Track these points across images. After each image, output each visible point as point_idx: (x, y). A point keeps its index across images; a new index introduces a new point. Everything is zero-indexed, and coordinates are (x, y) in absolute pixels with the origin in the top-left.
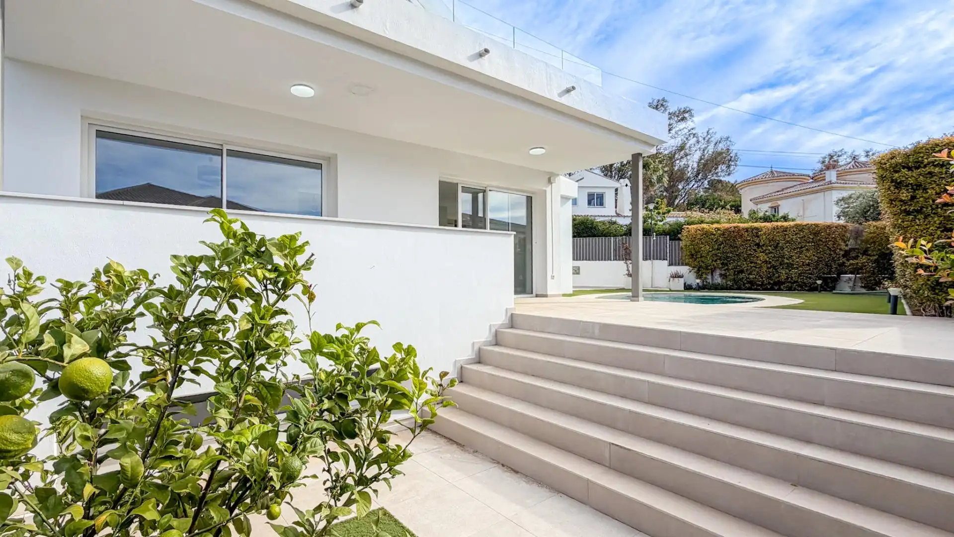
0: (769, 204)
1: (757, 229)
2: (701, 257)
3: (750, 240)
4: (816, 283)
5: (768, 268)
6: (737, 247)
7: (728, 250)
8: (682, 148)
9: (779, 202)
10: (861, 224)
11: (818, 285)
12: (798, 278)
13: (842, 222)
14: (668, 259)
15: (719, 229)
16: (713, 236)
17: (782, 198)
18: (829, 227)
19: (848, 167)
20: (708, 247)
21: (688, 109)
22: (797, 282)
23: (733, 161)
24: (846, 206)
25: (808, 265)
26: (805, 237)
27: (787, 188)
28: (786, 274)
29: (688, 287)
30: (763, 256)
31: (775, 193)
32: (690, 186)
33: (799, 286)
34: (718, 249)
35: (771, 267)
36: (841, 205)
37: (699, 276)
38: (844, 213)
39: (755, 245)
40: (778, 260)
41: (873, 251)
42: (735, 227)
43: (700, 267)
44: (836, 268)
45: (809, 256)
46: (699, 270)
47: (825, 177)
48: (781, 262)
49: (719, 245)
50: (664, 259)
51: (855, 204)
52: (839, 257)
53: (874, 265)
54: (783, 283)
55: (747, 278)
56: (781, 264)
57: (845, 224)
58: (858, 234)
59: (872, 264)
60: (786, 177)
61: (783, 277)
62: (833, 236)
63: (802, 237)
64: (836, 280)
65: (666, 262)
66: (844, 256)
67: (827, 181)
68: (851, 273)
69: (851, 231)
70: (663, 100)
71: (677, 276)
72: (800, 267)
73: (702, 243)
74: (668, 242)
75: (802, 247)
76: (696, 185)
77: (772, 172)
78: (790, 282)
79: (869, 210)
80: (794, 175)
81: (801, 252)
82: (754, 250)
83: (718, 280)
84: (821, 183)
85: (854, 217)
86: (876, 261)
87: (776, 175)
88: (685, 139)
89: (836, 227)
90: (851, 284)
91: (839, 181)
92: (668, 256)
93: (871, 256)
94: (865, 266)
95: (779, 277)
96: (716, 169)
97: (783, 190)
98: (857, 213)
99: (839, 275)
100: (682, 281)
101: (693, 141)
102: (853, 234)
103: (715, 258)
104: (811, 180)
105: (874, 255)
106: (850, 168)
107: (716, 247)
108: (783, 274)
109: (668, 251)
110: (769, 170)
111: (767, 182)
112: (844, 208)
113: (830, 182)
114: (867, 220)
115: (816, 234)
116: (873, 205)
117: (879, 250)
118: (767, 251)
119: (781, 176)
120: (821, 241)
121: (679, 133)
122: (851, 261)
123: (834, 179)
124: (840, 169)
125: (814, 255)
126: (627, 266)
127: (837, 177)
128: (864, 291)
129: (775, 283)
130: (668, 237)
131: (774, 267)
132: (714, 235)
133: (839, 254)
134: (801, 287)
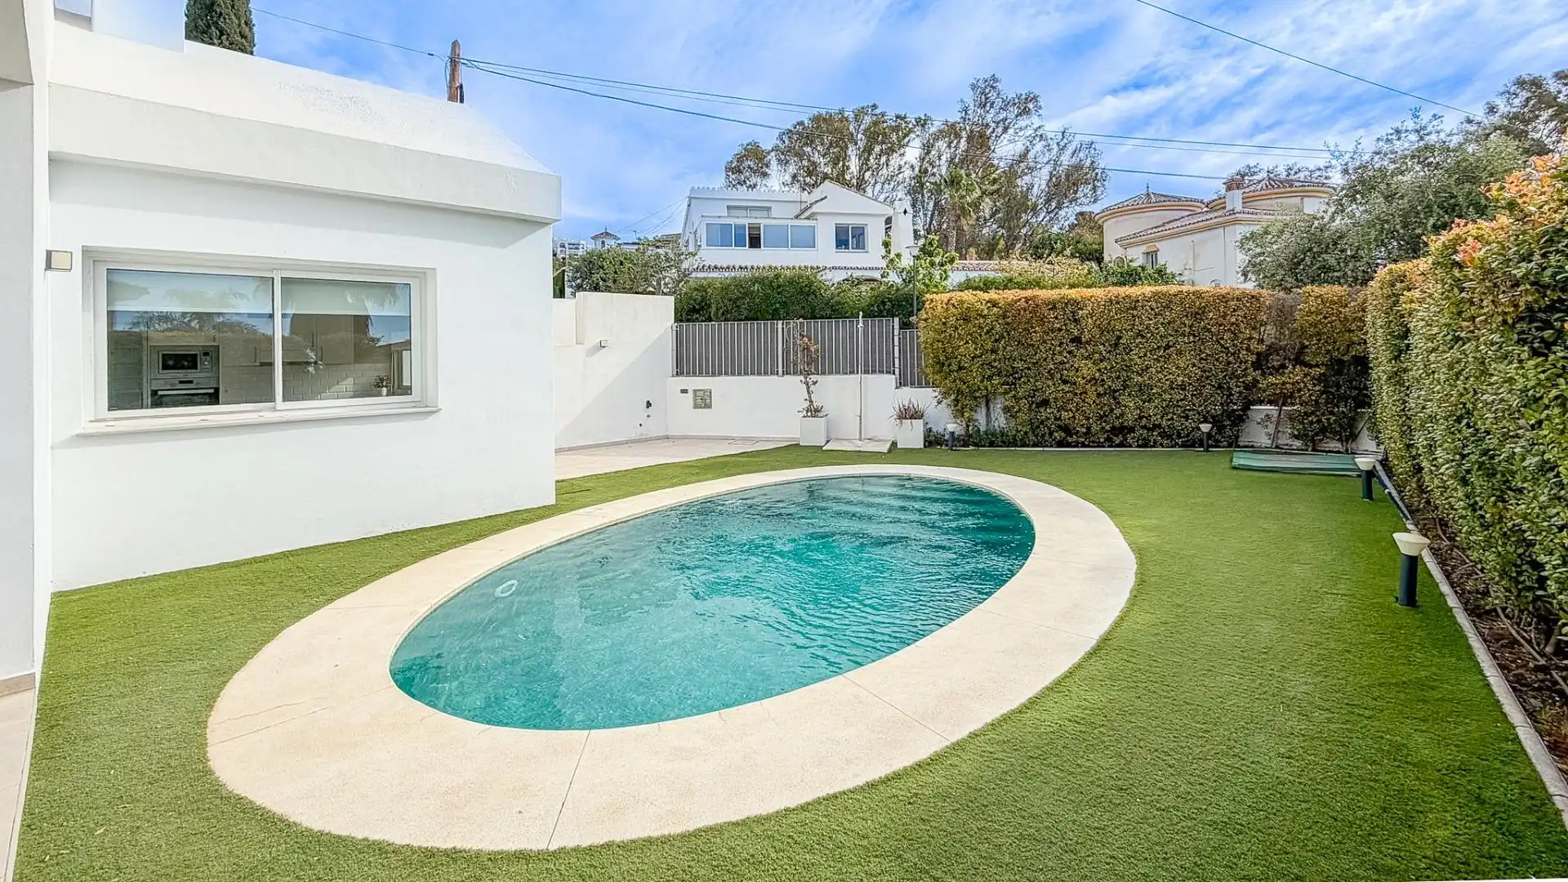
0: (1143, 248)
1: (1075, 302)
2: (960, 368)
3: (1060, 330)
4: (1199, 429)
5: (1099, 395)
6: (1033, 345)
7: (1013, 350)
8: (1023, 156)
9: (1158, 245)
10: (1288, 290)
11: (1203, 433)
12: (1162, 417)
13: (1250, 286)
14: (897, 371)
15: (995, 304)
16: (981, 321)
17: (1161, 239)
18: (1224, 298)
19: (1259, 188)
20: (971, 347)
21: (1032, 96)
22: (1157, 426)
23: (1098, 181)
24: (1258, 250)
25: (1183, 387)
26: (1175, 321)
27: (1171, 222)
28: (1137, 408)
29: (933, 441)
30: (1087, 369)
31: (1152, 229)
32: (1040, 220)
33: (1163, 435)
34: (994, 351)
35: (1105, 394)
36: (1249, 250)
37: (959, 411)
38: (1254, 266)
39: (1072, 341)
40: (1119, 377)
41: (1316, 355)
42: (1027, 300)
43: (959, 392)
44: (1240, 393)
45: (1183, 366)
46: (956, 400)
47: (1225, 203)
48: (1125, 381)
49: (996, 341)
50: (888, 372)
51: (1275, 247)
52: (1246, 369)
53: (1317, 388)
54: (1132, 430)
55: (1056, 419)
56: (1125, 387)
57: (1258, 290)
58: (1283, 315)
59: (1315, 385)
60: (1168, 203)
61: (1130, 418)
62: (1233, 320)
63: (1169, 323)
64: (1239, 419)
65: (890, 380)
66: (1257, 365)
67: (1227, 209)
68: (1270, 402)
69: (1270, 308)
70: (994, 79)
71: (909, 414)
72: (1164, 392)
73: (960, 338)
74: (896, 332)
75: (1168, 347)
76: (1048, 218)
77: (1148, 194)
78: (1144, 427)
79: (1303, 260)
80: (1179, 200)
81: (1167, 358)
82: (1070, 352)
83: (1000, 421)
84: (1220, 213)
85: (1273, 275)
86: (1321, 379)
87: (1154, 200)
88: (1028, 143)
89: (1239, 299)
90: (1271, 429)
91: (1246, 210)
92: (897, 365)
93: (1311, 366)
94: (1299, 390)
95: (1122, 415)
96: (1076, 192)
97: (1163, 225)
98: (1281, 265)
99: (1246, 408)
100: (918, 424)
101: (1039, 146)
102: (1274, 313)
103: (989, 373)
104: (1206, 209)
105: (1317, 366)
106: (1262, 189)
107: (989, 346)
108: (1130, 407)
109: (897, 355)
110: (1144, 192)
111: (1140, 210)
112: (1255, 256)
113: (1233, 212)
114: (1300, 283)
115: (1198, 315)
116: (1310, 249)
117: (1328, 352)
118: (1097, 356)
119: (1160, 201)
120: (1209, 331)
121: (1021, 134)
122: (1271, 379)
123: (1239, 208)
124: (1247, 190)
125: (1194, 365)
126: (808, 388)
127: (1243, 203)
128: (1298, 443)
129: (1115, 431)
130: (896, 320)
131: (1113, 393)
132: (984, 317)
133: (1246, 362)
134: (1169, 437)
